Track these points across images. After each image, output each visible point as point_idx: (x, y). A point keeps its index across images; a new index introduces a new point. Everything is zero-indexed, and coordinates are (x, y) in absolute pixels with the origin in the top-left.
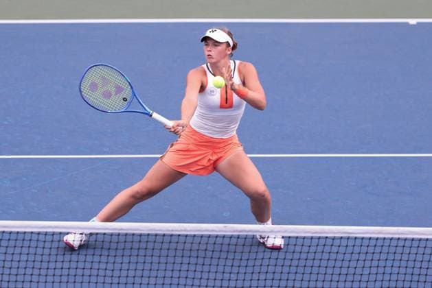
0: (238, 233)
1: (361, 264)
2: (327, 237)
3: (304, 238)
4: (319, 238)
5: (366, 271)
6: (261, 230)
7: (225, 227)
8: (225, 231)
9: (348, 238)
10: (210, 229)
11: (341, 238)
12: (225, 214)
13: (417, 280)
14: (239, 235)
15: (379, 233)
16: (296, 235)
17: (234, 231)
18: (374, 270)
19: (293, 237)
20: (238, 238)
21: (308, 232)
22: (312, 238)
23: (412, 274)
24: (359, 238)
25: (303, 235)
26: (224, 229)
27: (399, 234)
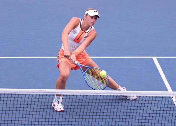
0: (46, 93)
1: (103, 107)
2: (87, 95)
3: (77, 96)
4: (84, 96)
5: (106, 111)
6: (57, 92)
7: (40, 90)
8: (40, 92)
9: (97, 96)
10: (34, 91)
11: (94, 95)
12: (40, 85)
13: (129, 115)
14: (47, 94)
15: (111, 93)
16: (73, 94)
17: (44, 92)
18: (109, 111)
19: (72, 95)
20: (46, 95)
21: (79, 93)
22: (80, 96)
23: (127, 112)
24: (102, 96)
25: (76, 94)
26: (40, 91)
27: (121, 94)
